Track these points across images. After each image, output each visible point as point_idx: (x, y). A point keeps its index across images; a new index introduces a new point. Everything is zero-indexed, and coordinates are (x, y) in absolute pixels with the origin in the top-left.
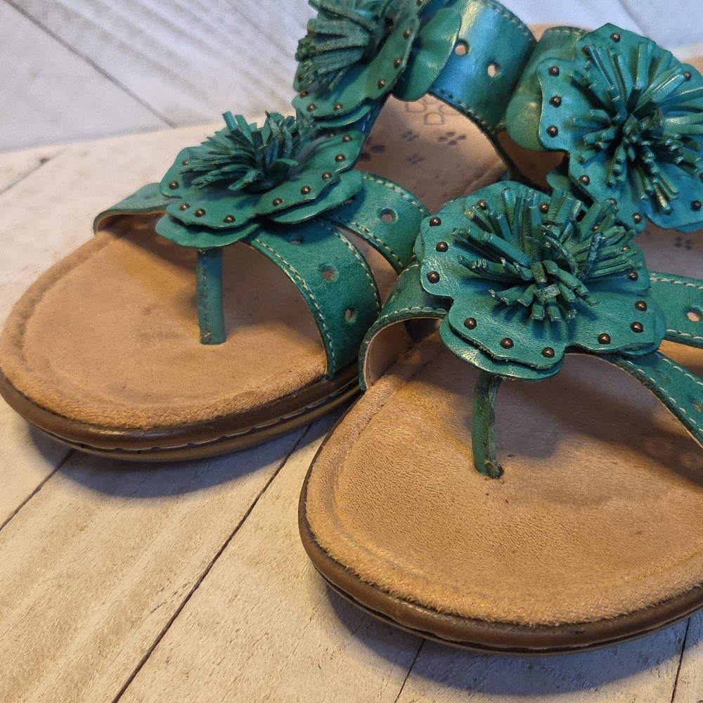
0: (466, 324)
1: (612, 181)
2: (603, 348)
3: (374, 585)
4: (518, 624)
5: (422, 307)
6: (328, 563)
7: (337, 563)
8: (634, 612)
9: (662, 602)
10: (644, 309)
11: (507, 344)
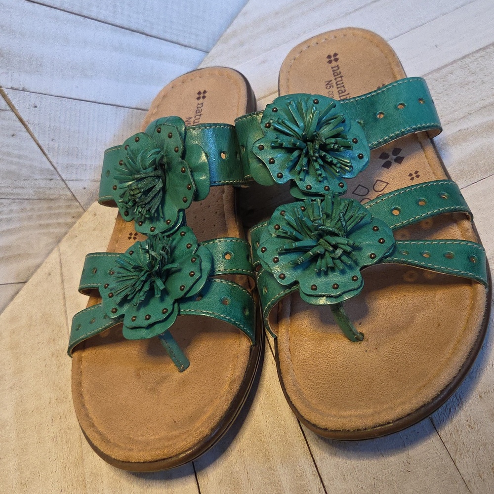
0: (313, 289)
1: (320, 179)
2: (375, 260)
3: (358, 430)
4: (425, 405)
5: (284, 291)
6: (331, 433)
7: (336, 431)
8: (463, 365)
9: (470, 353)
10: (378, 230)
11: (336, 287)
